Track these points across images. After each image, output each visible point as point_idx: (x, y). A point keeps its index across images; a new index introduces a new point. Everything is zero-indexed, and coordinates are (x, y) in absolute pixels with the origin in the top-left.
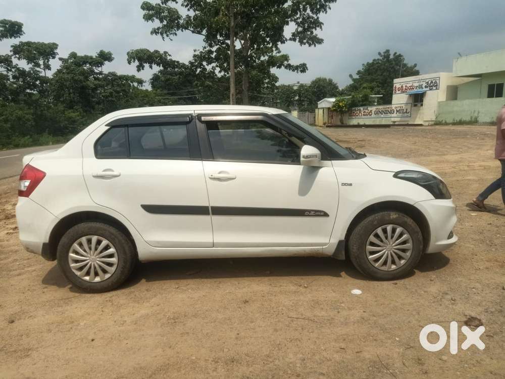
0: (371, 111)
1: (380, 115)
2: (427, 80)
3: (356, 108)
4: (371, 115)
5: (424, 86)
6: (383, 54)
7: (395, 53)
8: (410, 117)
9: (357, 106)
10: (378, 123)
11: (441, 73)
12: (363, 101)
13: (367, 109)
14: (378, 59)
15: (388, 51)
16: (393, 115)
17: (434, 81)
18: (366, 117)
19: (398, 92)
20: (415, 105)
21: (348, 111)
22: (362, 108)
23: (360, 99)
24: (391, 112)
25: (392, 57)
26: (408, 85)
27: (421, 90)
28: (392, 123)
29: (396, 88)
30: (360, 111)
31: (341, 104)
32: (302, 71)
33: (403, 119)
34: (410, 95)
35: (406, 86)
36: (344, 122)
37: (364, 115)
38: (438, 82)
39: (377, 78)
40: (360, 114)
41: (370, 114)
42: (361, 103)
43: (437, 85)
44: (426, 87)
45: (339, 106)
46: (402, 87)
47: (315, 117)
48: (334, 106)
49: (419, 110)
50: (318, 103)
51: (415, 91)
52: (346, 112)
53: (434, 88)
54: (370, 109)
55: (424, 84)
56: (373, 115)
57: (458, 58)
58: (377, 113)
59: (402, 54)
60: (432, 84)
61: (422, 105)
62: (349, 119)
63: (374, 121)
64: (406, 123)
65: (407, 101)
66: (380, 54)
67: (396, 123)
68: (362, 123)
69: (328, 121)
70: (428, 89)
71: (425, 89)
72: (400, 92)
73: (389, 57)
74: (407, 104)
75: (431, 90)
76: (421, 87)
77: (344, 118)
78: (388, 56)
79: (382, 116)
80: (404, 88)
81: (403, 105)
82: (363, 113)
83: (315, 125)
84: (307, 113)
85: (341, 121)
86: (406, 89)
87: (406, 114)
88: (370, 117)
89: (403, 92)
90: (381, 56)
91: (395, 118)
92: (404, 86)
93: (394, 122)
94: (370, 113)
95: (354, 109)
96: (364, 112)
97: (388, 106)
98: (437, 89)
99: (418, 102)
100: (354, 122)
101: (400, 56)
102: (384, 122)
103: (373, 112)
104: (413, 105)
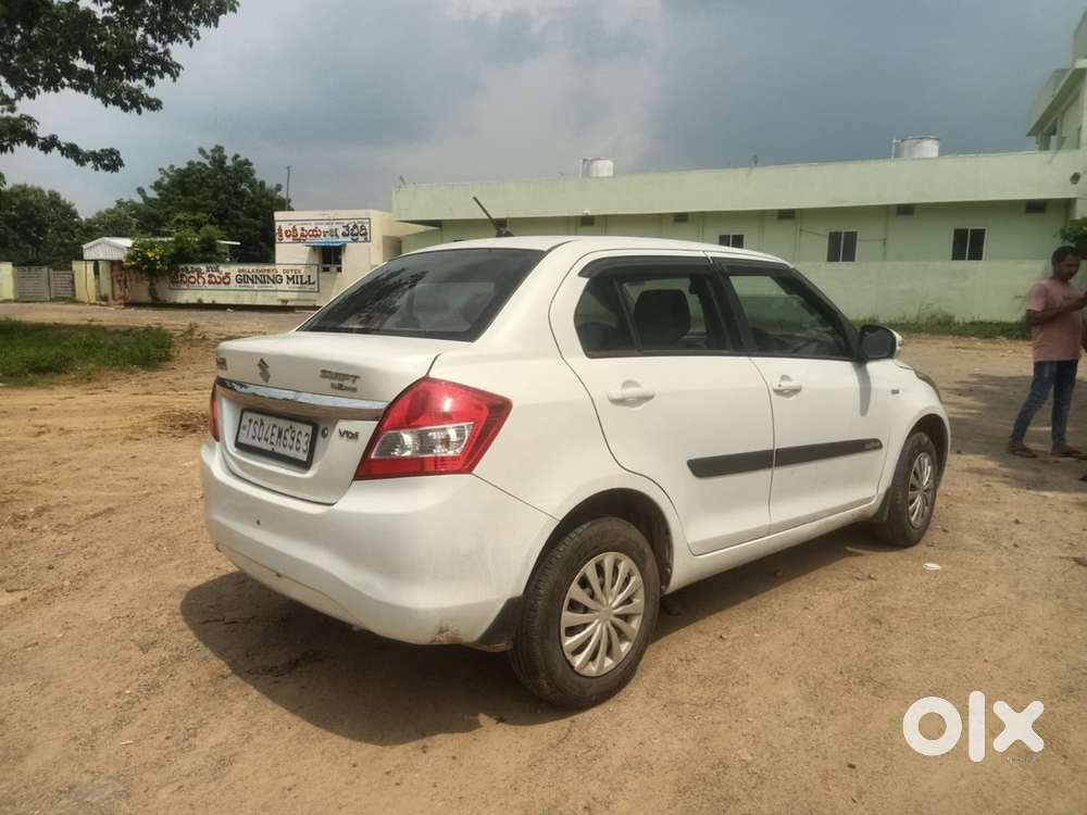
0: (227, 275)
1: (250, 284)
2: (346, 222)
3: (189, 267)
4: (229, 283)
5: (340, 233)
6: (209, 154)
7: (237, 156)
8: (318, 291)
9: (191, 261)
10: (247, 302)
11: (372, 211)
12: (204, 251)
13: (217, 270)
14: (199, 163)
15: (219, 149)
16: (279, 287)
17: (359, 225)
18: (211, 286)
19: (285, 239)
20: (326, 270)
21: (170, 270)
22: (203, 268)
23: (197, 246)
24: (276, 280)
25: (229, 163)
26: (307, 228)
27: (334, 239)
28: (279, 303)
29: (280, 230)
30: (199, 272)
31: (150, 255)
32: (106, 168)
33: (303, 296)
34: (314, 248)
35: (303, 229)
36: (160, 296)
37: (210, 282)
38: (367, 226)
39: (203, 203)
40: (201, 280)
41: (227, 280)
42: (201, 255)
43: (365, 234)
44: (344, 235)
45: (146, 260)
46: (294, 229)
47: (73, 282)
48: (131, 258)
49: (335, 279)
50: (84, 247)
51: (322, 241)
52: (161, 273)
53: (361, 239)
54: (224, 269)
55: (341, 230)
56: (233, 284)
57: (400, 187)
58: (242, 280)
59: (250, 161)
60: (356, 231)
61: (339, 270)
62: (171, 289)
63: (238, 296)
64: (311, 304)
65: (309, 259)
66: (202, 151)
67: (289, 304)
68: (207, 300)
69: (113, 291)
70: (349, 239)
71: (342, 239)
72: (290, 239)
73: (224, 163)
74: (308, 265)
75: (354, 241)
76: (334, 233)
77: (157, 286)
78: (222, 160)
79: (256, 287)
80: (300, 232)
81: (299, 267)
82: (207, 279)
83: (75, 302)
84: (45, 270)
85: (152, 292)
86: (302, 235)
87: (308, 287)
88: (227, 287)
89: (299, 241)
90: (207, 158)
91: (286, 293)
92: (298, 228)
93: (286, 301)
94: (225, 280)
95: (182, 266)
96: (210, 276)
97: (267, 267)
98: (366, 240)
99: (331, 263)
100: (187, 296)
101: (247, 162)
102: (260, 300)
103: (233, 278)
104: (321, 270)
